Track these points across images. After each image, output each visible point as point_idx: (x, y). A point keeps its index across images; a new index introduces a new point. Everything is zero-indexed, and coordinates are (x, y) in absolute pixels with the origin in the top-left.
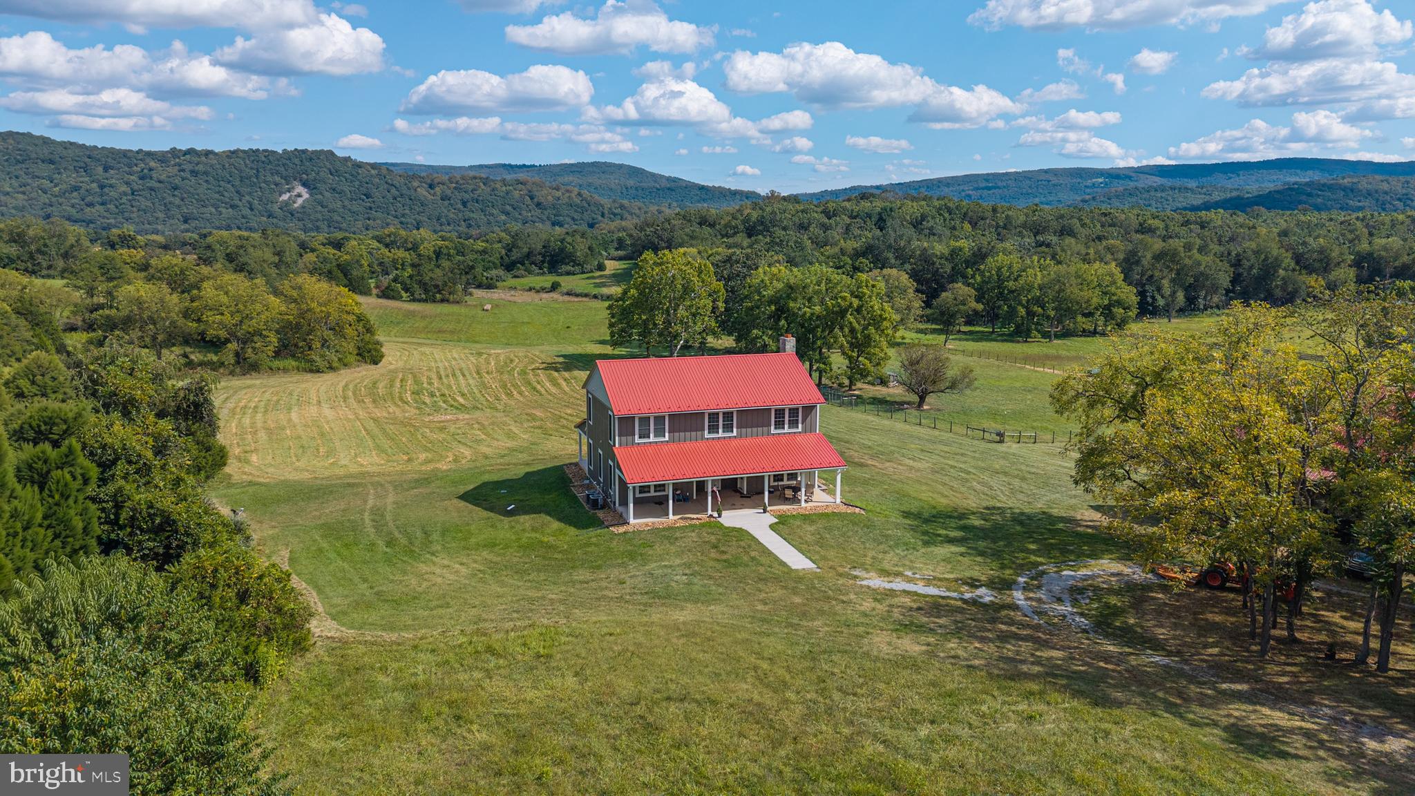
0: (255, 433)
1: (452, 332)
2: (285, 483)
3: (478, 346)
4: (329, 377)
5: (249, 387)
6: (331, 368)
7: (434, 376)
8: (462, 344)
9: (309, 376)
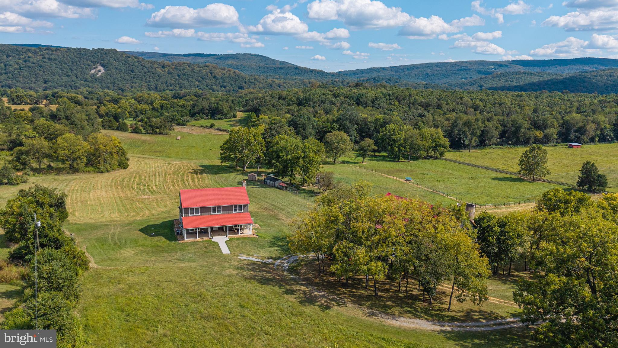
0: (77, 203)
1: (160, 152)
2: (86, 224)
3: (170, 159)
4: (106, 175)
5: (75, 179)
6: (108, 171)
7: (147, 176)
8: (163, 158)
9: (98, 174)
